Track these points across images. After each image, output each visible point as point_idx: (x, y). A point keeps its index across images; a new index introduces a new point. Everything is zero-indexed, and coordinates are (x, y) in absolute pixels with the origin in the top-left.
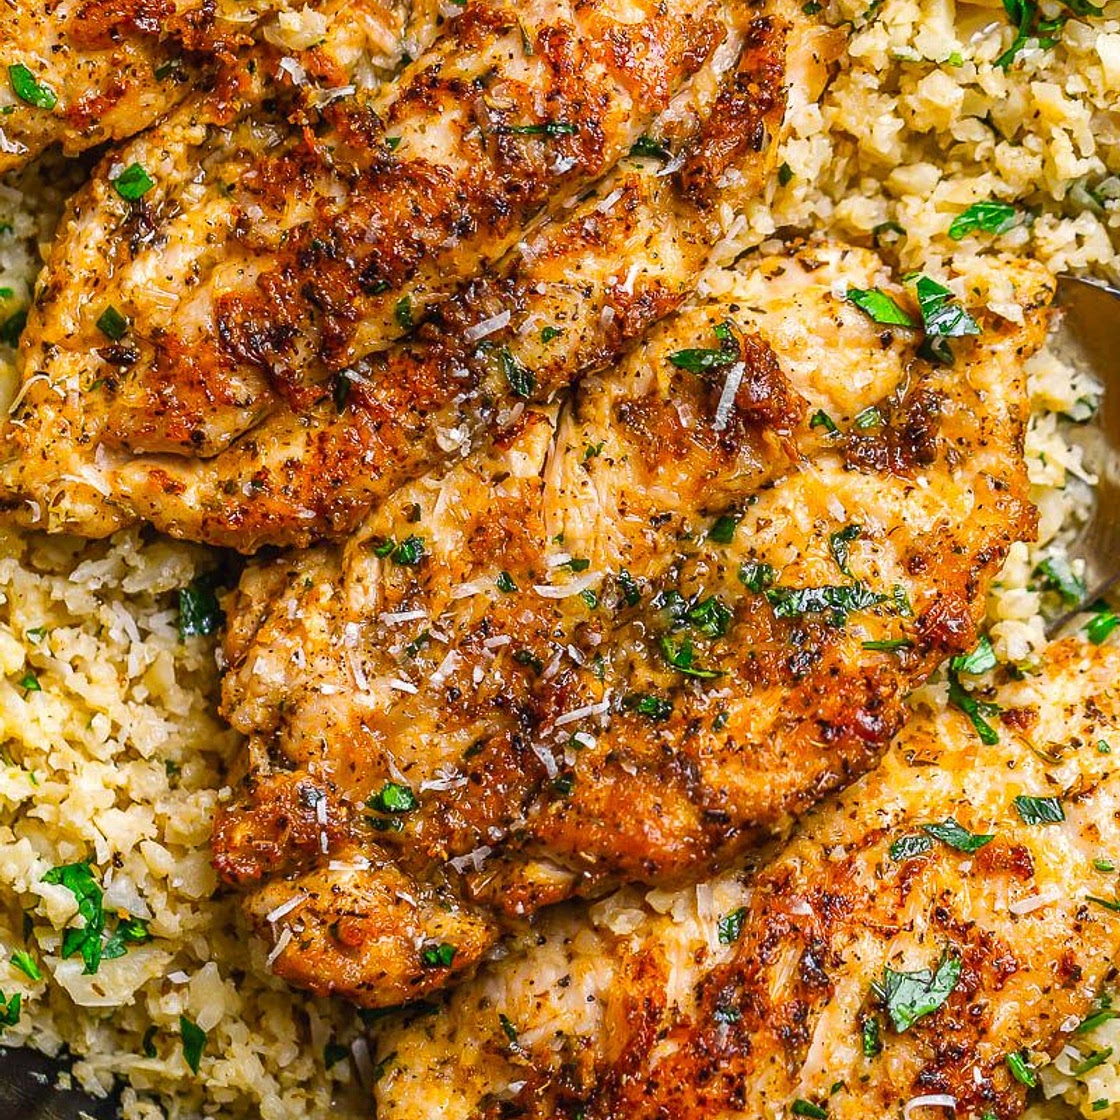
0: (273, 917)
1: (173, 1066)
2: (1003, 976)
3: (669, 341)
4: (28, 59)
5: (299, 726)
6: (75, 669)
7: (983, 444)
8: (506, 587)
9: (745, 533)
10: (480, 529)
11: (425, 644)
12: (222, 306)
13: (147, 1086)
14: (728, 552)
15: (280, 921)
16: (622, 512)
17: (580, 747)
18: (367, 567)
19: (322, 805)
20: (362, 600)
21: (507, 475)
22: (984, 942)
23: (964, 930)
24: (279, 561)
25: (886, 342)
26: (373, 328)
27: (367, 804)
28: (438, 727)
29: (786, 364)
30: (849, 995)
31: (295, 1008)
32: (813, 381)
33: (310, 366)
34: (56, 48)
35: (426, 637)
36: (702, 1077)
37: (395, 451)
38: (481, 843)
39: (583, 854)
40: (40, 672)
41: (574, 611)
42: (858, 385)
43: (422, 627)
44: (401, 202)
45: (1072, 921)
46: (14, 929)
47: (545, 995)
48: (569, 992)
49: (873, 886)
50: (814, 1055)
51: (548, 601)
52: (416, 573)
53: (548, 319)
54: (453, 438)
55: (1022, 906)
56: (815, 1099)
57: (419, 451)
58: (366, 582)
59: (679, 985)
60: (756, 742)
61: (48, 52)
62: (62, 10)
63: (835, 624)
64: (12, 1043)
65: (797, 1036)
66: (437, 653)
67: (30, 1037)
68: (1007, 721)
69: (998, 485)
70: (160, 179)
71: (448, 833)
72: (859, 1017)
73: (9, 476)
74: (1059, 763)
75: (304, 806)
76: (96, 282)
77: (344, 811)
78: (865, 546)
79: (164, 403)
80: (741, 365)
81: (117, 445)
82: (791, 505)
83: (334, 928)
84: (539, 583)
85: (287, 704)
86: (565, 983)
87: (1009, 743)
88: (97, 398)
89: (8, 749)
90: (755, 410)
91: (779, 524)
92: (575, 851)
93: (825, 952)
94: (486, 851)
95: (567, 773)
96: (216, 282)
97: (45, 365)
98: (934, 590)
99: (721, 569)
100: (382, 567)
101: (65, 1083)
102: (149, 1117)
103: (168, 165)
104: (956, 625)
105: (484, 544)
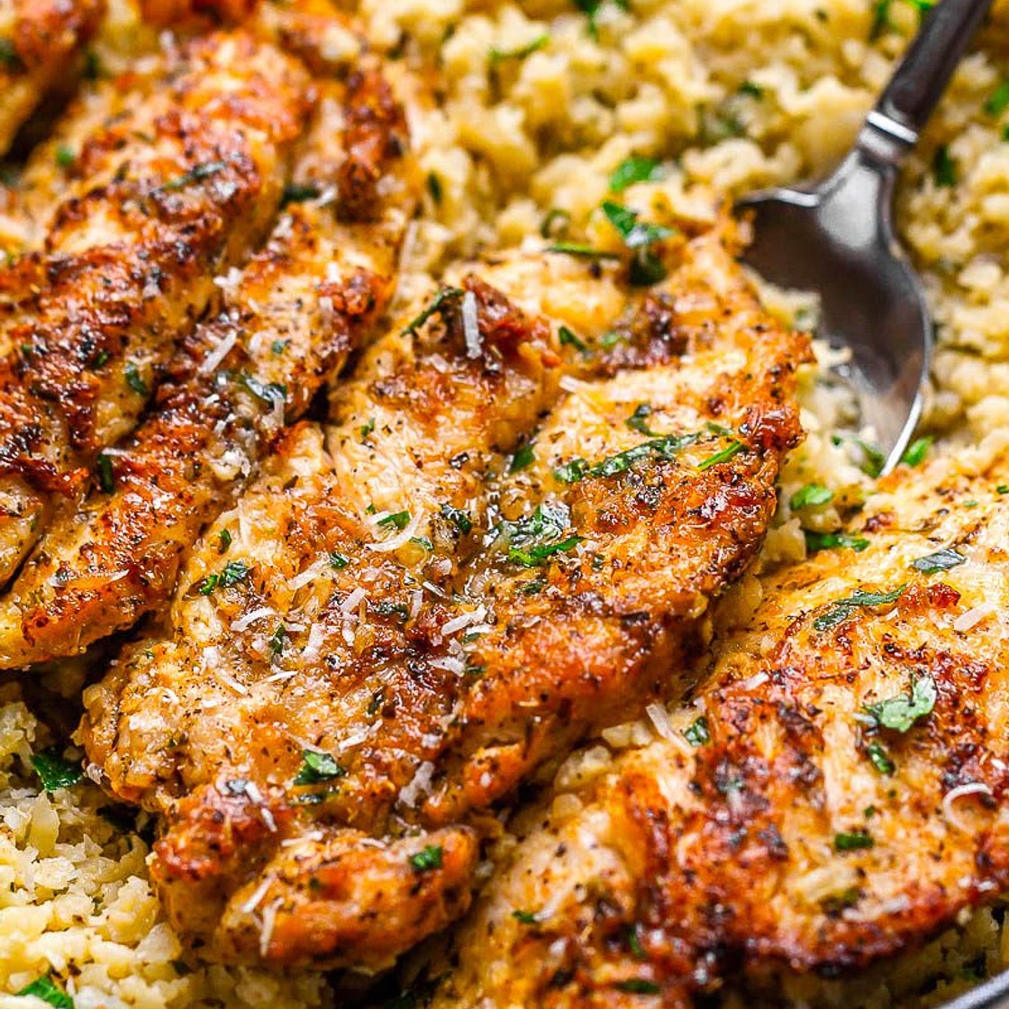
0: (249, 908)
5: (195, 748)
7: (727, 313)
8: (340, 566)
10: (292, 524)
11: (287, 637)
16: (419, 465)
17: (475, 636)
18: (199, 606)
19: (251, 787)
20: (208, 631)
21: (296, 477)
22: (943, 657)
23: (919, 656)
25: (596, 274)
26: (112, 405)
28: (332, 696)
30: (839, 735)
33: (66, 457)
35: (283, 631)
37: (180, 496)
38: (420, 763)
39: (522, 704)
41: (413, 560)
43: (276, 623)
47: (547, 871)
48: (570, 855)
49: (815, 653)
50: (833, 793)
51: (387, 554)
52: (248, 586)
53: (271, 335)
54: (229, 462)
55: (963, 623)
56: (854, 830)
57: (202, 491)
58: (204, 617)
59: (675, 789)
60: (641, 553)
63: (666, 459)
65: (807, 773)
66: (301, 643)
68: (867, 528)
69: (760, 329)
71: (385, 769)
72: (859, 748)
74: (935, 527)
75: (233, 795)
77: (274, 791)
78: (661, 418)
80: (470, 295)
82: (575, 415)
83: (312, 884)
84: (368, 543)
85: (176, 739)
86: (561, 851)
87: (880, 539)
90: (502, 327)
91: (572, 430)
92: (513, 707)
93: (797, 707)
94: (429, 765)
95: (474, 662)
98: (743, 411)
99: (536, 486)
100: (213, 600)
104: (779, 414)
105: (301, 534)
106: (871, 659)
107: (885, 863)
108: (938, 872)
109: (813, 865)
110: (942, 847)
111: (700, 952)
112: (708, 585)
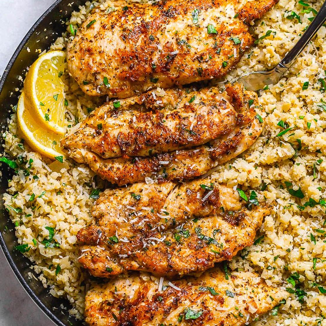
0: (83, 251)
1: (52, 273)
2: (210, 319)
3: (202, 182)
4: (108, 77)
5: (104, 219)
6: (68, 194)
7: (250, 226)
8: (152, 212)
9: (199, 222)
10: (152, 199)
11: (133, 215)
13: (46, 275)
14: (195, 224)
15: (84, 252)
16: (179, 208)
17: (152, 244)
18: (129, 197)
19: (101, 234)
20: (125, 202)
21: (161, 191)
22: (209, 311)
23: (206, 308)
24: (114, 190)
25: (240, 201)
27: (109, 238)
28: (128, 230)
29: (221, 196)
31: (79, 273)
32: (224, 201)
34: (114, 77)
35: (133, 213)
36: (147, 312)
38: (126, 254)
40: (62, 192)
41: (162, 221)
42: (232, 206)
43: (134, 211)
44: (161, 132)
45: (227, 315)
46: (35, 235)
47: (125, 286)
48: (130, 287)
49: (194, 293)
50: (169, 318)
51: (159, 217)
52: (137, 201)
53: (175, 166)
55: (219, 309)
56: (165, 325)
58: (127, 199)
59: (151, 294)
60: (184, 257)
61: (113, 77)
62: (118, 70)
63: (208, 244)
64: (26, 256)
65: (167, 312)
66: (134, 217)
67: (29, 257)
68: (231, 277)
69: (249, 235)
70: (122, 107)
71: (121, 249)
72: (180, 314)
73: (68, 143)
74: (237, 288)
75: (97, 233)
76: (101, 118)
77: (104, 237)
78: (220, 234)
79: (101, 144)
80: (212, 191)
81: (89, 148)
82: (210, 221)
83: (93, 257)
84: (158, 213)
85: (103, 214)
86: (130, 286)
87: (230, 280)
88: (90, 137)
89: (49, 203)
90: (211, 201)
91: (206, 224)
92: (142, 261)
93: (179, 299)
94: (126, 256)
95: (147, 248)
96: (122, 129)
97: (85, 127)
98: (228, 247)
99: (192, 227)
100: (131, 198)
101: (32, 268)
102: (44, 281)
103: (125, 105)
104: (229, 254)
105: (152, 202)
106: (199, 301)
111: (127, 321)
112: (185, 271)
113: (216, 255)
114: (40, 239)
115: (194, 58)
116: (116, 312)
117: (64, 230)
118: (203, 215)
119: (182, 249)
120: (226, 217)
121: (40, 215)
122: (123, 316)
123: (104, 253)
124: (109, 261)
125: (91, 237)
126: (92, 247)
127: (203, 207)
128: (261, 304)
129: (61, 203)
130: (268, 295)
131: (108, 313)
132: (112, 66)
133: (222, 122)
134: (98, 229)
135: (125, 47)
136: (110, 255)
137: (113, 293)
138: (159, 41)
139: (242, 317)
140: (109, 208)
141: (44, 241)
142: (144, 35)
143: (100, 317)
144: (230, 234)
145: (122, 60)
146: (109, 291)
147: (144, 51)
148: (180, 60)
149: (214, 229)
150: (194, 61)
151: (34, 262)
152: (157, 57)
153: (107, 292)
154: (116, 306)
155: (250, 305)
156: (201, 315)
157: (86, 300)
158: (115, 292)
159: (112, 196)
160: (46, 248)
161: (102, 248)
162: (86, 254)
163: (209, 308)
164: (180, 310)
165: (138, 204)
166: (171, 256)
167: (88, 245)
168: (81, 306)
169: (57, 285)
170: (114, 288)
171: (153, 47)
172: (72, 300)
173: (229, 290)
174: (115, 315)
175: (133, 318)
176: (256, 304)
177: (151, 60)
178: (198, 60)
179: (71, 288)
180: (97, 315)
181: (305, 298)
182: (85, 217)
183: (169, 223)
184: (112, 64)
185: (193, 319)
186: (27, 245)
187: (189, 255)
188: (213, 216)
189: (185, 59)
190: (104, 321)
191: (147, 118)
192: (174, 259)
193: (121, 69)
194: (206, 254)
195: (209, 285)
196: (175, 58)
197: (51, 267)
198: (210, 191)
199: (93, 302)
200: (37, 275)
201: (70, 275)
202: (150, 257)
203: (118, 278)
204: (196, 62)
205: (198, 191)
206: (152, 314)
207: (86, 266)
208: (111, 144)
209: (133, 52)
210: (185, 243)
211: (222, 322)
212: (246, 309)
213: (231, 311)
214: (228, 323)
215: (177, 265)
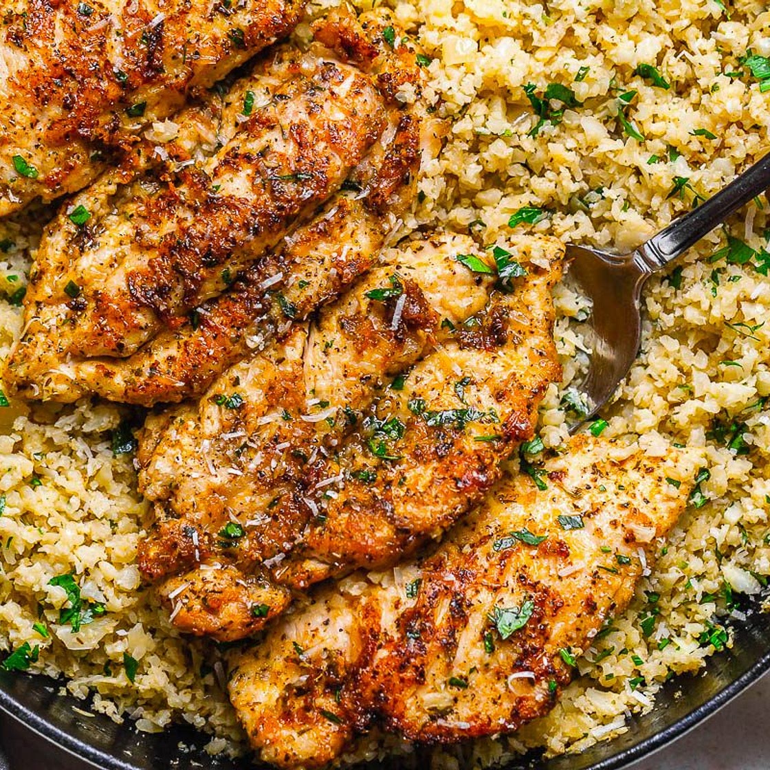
0: (172, 596)
1: (120, 680)
2: (556, 609)
3: (366, 286)
4: (22, 152)
5: (182, 494)
6: (59, 473)
7: (532, 332)
8: (287, 418)
9: (410, 384)
10: (271, 388)
11: (245, 449)
12: (131, 276)
13: (107, 692)
14: (401, 395)
15: (176, 598)
16: (345, 376)
17: (329, 498)
18: (213, 410)
19: (195, 535)
20: (211, 427)
21: (284, 359)
22: (546, 591)
23: (534, 587)
24: (166, 410)
25: (479, 282)
26: (211, 285)
27: (219, 534)
28: (254, 492)
29: (427, 295)
30: (476, 622)
31: (183, 647)
32: (442, 304)
33: (178, 306)
34: (37, 146)
35: (245, 445)
36: (402, 668)
37: (225, 349)
38: (279, 552)
39: (334, 554)
40: (41, 476)
41: (322, 428)
42: (465, 305)
43: (244, 440)
44: (222, 218)
45: (591, 579)
46: (32, 611)
47: (317, 630)
48: (329, 627)
49: (486, 565)
50: (460, 654)
51: (309, 424)
52: (239, 412)
53: (302, 276)
54: (255, 341)
55: (564, 572)
56: (461, 677)
57: (237, 349)
58: (212, 418)
59: (387, 620)
60: (422, 491)
61: (33, 148)
62: (39, 126)
63: (460, 428)
64: (35, 672)
65: (450, 644)
66: (252, 454)
67: (43, 669)
68: (551, 477)
69: (541, 354)
70: (93, 213)
71: (262, 547)
72: (482, 633)
73: (21, 372)
74: (580, 498)
75: (185, 536)
76: (63, 268)
77: (206, 538)
78: (473, 388)
79: (102, 329)
80: (404, 296)
81: (78, 353)
82: (433, 369)
83: (205, 600)
84: (303, 414)
85: (173, 484)
86: (326, 623)
87: (553, 489)
88: (66, 329)
89: (27, 517)
90: (413, 319)
91: (428, 379)
92: (329, 552)
93: (463, 599)
94: (282, 555)
95: (323, 512)
96: (127, 264)
97: (38, 313)
98: (510, 409)
99: (398, 404)
100: (220, 410)
101: (63, 692)
102: (109, 708)
103: (98, 205)
104: (523, 426)
105: (273, 396)
106: (511, 579)
107: (469, 698)
108: (492, 710)
109: (435, 690)
110: (499, 698)
111: (365, 712)
112: (445, 524)
113: (492, 447)
114: (51, 617)
115: (210, 11)
116: (326, 703)
117: (97, 565)
118: (411, 362)
119: (406, 475)
120: (466, 340)
121: (19, 558)
122: (350, 705)
123: (226, 576)
124: (246, 589)
125: (176, 553)
126: (189, 576)
127: (400, 342)
128: (655, 509)
129: (54, 503)
130: (660, 479)
131: (310, 714)
132: (19, 123)
133: (354, 114)
134: (183, 526)
135: (31, 61)
136: (240, 574)
137: (297, 662)
138: (104, 11)
139: (629, 563)
140: (180, 462)
141: (61, 616)
142: (62, 10)
143: (295, 735)
144: (496, 375)
145: (38, 96)
146: (281, 659)
147: (80, 49)
148: (178, 32)
149: (452, 382)
150: (211, 20)
151: (62, 675)
152: (118, 50)
153: (278, 663)
154: (319, 689)
155: (632, 525)
156: (532, 610)
157: (238, 707)
158: (301, 657)
159: (172, 427)
160: (76, 630)
161: (215, 568)
162: (185, 601)
163: (542, 582)
164: (477, 623)
165: (245, 416)
166: (392, 504)
167: (177, 575)
168: (228, 723)
169: (144, 702)
170: (292, 647)
171: (99, 31)
172: (199, 721)
173: (563, 514)
174: (329, 712)
175: (376, 698)
176: (644, 516)
177: (108, 64)
178: (221, 12)
179: (181, 693)
180: (285, 733)
181: (747, 438)
182: (129, 506)
183: (341, 424)
184: (18, 117)
185: (519, 630)
186: (27, 645)
187: (432, 482)
188: (433, 351)
189: (189, 26)
190: (309, 739)
191: (169, 204)
192: (400, 509)
193: (45, 120)
194: (470, 458)
195: (512, 526)
196: (163, 34)
197: (109, 668)
198: (398, 297)
199: (257, 703)
200: (87, 704)
201: (165, 665)
202: (343, 533)
203: (287, 618)
204: (218, 18)
205: (369, 312)
206: (417, 668)
207: (200, 630)
208: (124, 313)
209: (56, 65)
210: (406, 455)
211: (588, 599)
212: (630, 539)
213: (595, 564)
214: (602, 595)
215: (418, 519)
